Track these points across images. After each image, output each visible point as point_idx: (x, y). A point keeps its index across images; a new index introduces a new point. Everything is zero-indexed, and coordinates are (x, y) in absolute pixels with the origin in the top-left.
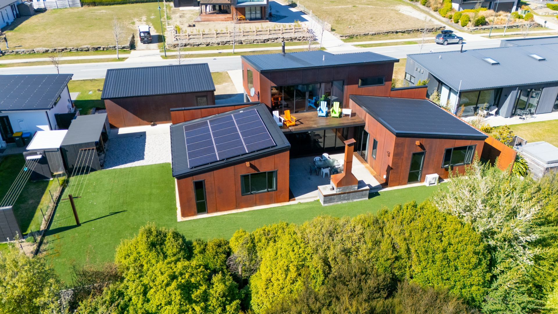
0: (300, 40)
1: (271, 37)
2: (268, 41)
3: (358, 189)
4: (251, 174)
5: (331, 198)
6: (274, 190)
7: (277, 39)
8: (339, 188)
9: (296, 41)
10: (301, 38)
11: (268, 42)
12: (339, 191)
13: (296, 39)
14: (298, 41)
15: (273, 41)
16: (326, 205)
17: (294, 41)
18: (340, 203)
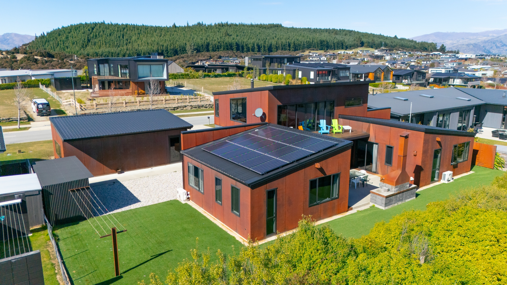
0: (206, 107)
1: (179, 105)
2: (178, 108)
3: (410, 186)
4: (319, 179)
5: (391, 200)
6: (336, 198)
7: (185, 106)
8: (397, 187)
9: (203, 108)
10: (207, 106)
11: (178, 110)
12: (397, 191)
13: (202, 106)
14: (205, 108)
15: (182, 108)
16: (387, 208)
17: (201, 108)
18: (396, 204)
